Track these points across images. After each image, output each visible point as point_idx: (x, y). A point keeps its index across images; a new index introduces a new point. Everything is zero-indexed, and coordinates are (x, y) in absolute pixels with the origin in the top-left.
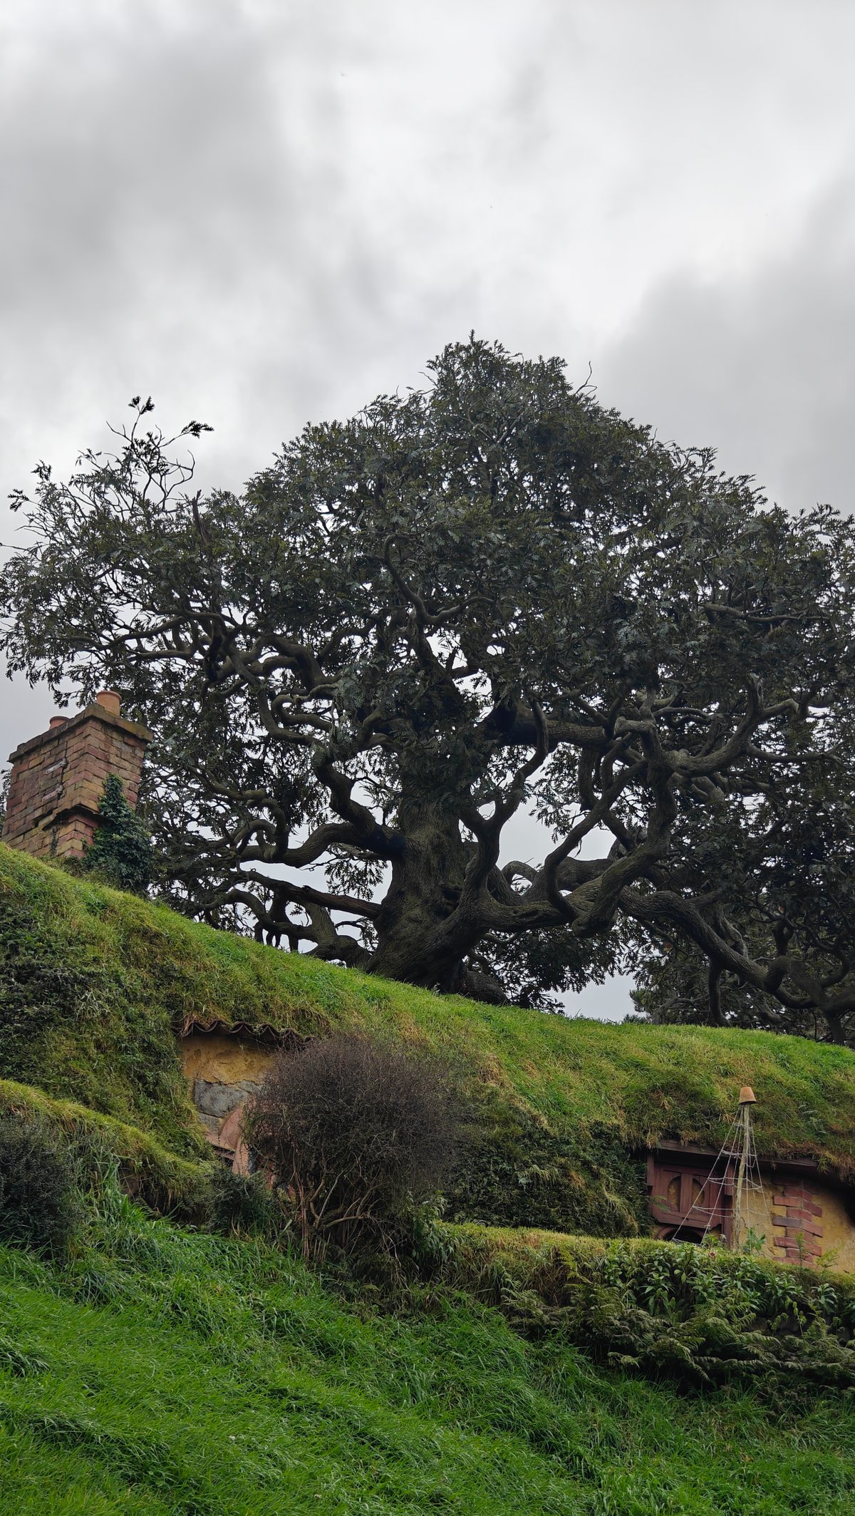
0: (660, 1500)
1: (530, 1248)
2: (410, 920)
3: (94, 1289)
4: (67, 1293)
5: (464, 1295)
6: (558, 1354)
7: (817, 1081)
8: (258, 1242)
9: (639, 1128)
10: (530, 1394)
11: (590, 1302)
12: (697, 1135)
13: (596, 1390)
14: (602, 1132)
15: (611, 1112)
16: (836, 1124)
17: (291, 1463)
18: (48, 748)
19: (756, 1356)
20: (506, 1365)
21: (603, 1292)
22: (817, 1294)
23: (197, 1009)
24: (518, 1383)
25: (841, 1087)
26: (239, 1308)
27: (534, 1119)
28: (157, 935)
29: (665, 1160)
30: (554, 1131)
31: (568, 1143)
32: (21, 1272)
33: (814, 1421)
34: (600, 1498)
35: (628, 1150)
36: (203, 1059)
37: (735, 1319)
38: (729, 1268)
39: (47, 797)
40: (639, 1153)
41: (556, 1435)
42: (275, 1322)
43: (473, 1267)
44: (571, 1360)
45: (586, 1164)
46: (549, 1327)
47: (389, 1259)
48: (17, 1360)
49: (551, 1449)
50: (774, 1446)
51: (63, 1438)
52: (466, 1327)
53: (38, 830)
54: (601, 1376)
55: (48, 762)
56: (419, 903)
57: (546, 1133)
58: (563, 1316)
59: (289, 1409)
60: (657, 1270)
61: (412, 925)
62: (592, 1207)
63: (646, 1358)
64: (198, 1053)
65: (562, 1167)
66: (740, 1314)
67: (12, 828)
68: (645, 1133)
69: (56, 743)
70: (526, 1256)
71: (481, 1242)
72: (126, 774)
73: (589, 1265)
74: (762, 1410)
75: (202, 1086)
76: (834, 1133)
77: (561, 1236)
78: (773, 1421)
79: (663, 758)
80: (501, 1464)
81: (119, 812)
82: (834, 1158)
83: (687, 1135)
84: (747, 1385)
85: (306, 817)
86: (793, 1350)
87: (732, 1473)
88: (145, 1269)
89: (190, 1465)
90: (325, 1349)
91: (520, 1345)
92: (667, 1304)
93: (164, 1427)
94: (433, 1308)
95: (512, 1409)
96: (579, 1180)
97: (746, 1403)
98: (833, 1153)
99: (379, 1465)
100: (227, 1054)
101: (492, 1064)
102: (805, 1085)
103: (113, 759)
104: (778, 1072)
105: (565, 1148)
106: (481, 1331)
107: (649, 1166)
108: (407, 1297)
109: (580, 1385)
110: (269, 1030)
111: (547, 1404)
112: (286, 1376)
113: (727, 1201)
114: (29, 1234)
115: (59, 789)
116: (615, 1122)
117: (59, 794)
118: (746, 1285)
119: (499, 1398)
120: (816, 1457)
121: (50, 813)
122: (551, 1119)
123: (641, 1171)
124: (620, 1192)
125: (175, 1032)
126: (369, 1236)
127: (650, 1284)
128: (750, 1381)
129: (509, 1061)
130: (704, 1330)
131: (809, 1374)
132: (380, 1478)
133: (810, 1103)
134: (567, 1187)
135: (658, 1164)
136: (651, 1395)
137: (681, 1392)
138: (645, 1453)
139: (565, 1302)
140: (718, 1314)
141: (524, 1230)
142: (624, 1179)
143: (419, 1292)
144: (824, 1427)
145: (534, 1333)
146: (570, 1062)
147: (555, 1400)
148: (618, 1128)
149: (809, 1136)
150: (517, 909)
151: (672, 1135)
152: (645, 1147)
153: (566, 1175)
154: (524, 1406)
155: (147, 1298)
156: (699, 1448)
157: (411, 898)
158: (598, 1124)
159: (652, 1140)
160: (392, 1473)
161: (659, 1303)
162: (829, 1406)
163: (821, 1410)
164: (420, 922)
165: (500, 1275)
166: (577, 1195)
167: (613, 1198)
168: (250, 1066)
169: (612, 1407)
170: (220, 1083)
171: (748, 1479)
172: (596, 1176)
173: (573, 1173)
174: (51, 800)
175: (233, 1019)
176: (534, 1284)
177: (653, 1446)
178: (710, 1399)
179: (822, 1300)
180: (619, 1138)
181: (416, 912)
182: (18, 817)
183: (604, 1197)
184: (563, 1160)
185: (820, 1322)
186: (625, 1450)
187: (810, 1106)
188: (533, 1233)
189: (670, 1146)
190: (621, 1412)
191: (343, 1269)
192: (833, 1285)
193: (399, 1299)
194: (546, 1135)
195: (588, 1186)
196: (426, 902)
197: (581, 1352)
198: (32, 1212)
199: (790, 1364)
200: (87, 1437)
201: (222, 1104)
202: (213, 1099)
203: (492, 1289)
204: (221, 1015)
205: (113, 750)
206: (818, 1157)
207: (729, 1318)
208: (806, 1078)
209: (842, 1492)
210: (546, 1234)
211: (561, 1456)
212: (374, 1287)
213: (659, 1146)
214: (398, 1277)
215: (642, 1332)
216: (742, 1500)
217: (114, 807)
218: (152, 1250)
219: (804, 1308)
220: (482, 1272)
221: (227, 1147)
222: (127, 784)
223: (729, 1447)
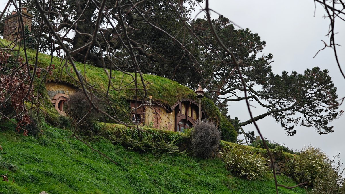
0: (138, 174)
1: (113, 127)
2: (79, 43)
3: (44, 143)
4: (40, 144)
5: (104, 138)
6: (119, 148)
7: (161, 86)
8: (68, 130)
9: (129, 96)
10: (115, 156)
11: (125, 138)
12: (139, 98)
13: (126, 154)
14: (122, 98)
15: (124, 93)
16: (165, 95)
17: (83, 175)
18: (13, 18)
19: (153, 147)
20: (111, 150)
21: (127, 137)
22: (163, 135)
23: (49, 78)
24: (113, 154)
25: (165, 88)
26: (67, 144)
27: (110, 96)
28: (40, 63)
29: (133, 102)
30: (114, 98)
31: (116, 100)
32: (32, 140)
33: (162, 158)
34: (128, 175)
35: (127, 101)
36: (49, 86)
37: (149, 140)
38: (148, 131)
39: (13, 29)
40: (129, 101)
41: (120, 163)
42: (73, 146)
43: (104, 131)
44: (122, 148)
45: (120, 104)
46: (118, 143)
47: (91, 132)
48: (38, 160)
49: (119, 165)
50: (156, 163)
51: (49, 175)
52: (104, 143)
53: (11, 35)
54: (127, 151)
55: (13, 21)
56: (81, 39)
57: (113, 99)
58: (120, 140)
59: (80, 164)
60: (136, 132)
61: (80, 44)
62: (121, 112)
63: (134, 148)
64: (48, 85)
65: (115, 105)
66: (150, 139)
67: (6, 34)
68: (130, 97)
69: (14, 17)
70: (113, 129)
71: (105, 126)
72: (29, 24)
73: (124, 131)
74: (154, 156)
75: (49, 91)
76: (164, 97)
77: (119, 125)
78: (155, 158)
79: (132, 17)
80: (113, 170)
81: (28, 32)
82: (164, 102)
83: (138, 98)
84: (151, 152)
85: (56, 18)
86: (159, 145)
87: (149, 168)
88: (51, 138)
89: (68, 177)
90: (82, 150)
91: (113, 146)
92: (137, 138)
93: (63, 171)
94: (98, 140)
95: (113, 159)
96: (118, 108)
97: (151, 155)
98: (164, 101)
99: (95, 174)
100: (54, 85)
101: (102, 85)
102: (159, 87)
103: (26, 22)
104: (154, 85)
105: (116, 101)
106: (106, 144)
107: (131, 103)
108: (94, 138)
109: (123, 153)
110: (62, 81)
111: (118, 157)
112: (77, 157)
113: (144, 110)
114: (32, 133)
115: (16, 27)
116: (125, 95)
117: (16, 28)
118: (151, 134)
119: (110, 157)
120: (163, 165)
121: (14, 32)
122: (113, 96)
123: (129, 104)
124: (126, 109)
125: (45, 82)
126: (87, 128)
127: (135, 134)
128: (152, 151)
129: (105, 84)
130: (144, 143)
131: (162, 149)
132: (95, 176)
133: (160, 91)
134: (116, 109)
135: (132, 102)
136: (135, 154)
137: (140, 153)
138: (135, 165)
139: (120, 137)
140: (146, 140)
141: (112, 124)
142: (126, 106)
143: (96, 137)
144: (164, 159)
145: (115, 144)
146: (116, 83)
147: (119, 156)
148: (125, 97)
149: (159, 98)
150: (101, 42)
151: (135, 97)
152: (130, 100)
153: (116, 107)
154: (115, 158)
155: (53, 144)
156: (143, 164)
157: (79, 38)
158: (121, 96)
159: (131, 99)
160: (97, 175)
161: (136, 137)
162: (165, 155)
163: (164, 156)
164: (82, 43)
165: (109, 133)
166: (118, 110)
167: (124, 110)
168: (58, 87)
169: (129, 157)
170: (53, 91)
171: (152, 169)
172: (121, 106)
173: (117, 106)
174: (14, 29)
175: (55, 79)
176: (114, 134)
177: (136, 164)
178: (145, 154)
179: (164, 136)
180: (125, 99)
181: (81, 41)
182: (7, 32)
183: (123, 110)
184: (116, 104)
185: (163, 140)
186: (131, 164)
187: (160, 92)
188: (114, 124)
189: (135, 100)
190: (130, 158)
191: (82, 134)
192: (166, 133)
193: (92, 139)
194: (112, 99)
195: (120, 109)
196: (82, 39)
197: (123, 147)
198: (32, 129)
199: (159, 148)
200: (52, 174)
201: (53, 95)
202: (51, 94)
203: (107, 135)
204: (53, 79)
205: (26, 20)
206: (161, 101)
207: (148, 140)
208: (159, 86)
209: (167, 171)
210: (116, 125)
211: (121, 166)
212: (88, 137)
213: (133, 100)
214: (92, 135)
215: (133, 143)
216: (151, 174)
217: (27, 31)
218: (52, 134)
219: (161, 138)
220: (105, 132)
221: (54, 103)
222: (29, 26)
223: (148, 163)
